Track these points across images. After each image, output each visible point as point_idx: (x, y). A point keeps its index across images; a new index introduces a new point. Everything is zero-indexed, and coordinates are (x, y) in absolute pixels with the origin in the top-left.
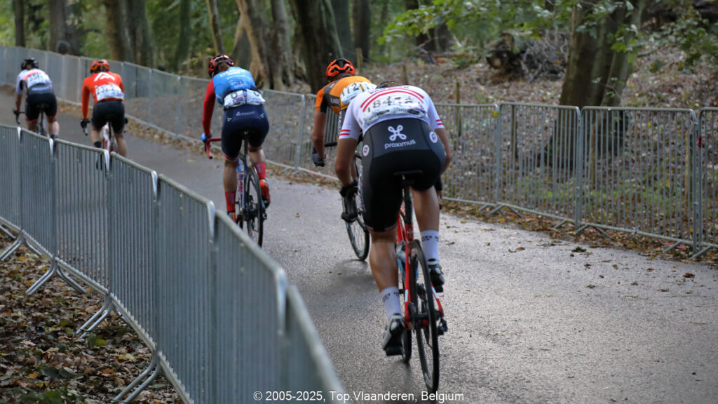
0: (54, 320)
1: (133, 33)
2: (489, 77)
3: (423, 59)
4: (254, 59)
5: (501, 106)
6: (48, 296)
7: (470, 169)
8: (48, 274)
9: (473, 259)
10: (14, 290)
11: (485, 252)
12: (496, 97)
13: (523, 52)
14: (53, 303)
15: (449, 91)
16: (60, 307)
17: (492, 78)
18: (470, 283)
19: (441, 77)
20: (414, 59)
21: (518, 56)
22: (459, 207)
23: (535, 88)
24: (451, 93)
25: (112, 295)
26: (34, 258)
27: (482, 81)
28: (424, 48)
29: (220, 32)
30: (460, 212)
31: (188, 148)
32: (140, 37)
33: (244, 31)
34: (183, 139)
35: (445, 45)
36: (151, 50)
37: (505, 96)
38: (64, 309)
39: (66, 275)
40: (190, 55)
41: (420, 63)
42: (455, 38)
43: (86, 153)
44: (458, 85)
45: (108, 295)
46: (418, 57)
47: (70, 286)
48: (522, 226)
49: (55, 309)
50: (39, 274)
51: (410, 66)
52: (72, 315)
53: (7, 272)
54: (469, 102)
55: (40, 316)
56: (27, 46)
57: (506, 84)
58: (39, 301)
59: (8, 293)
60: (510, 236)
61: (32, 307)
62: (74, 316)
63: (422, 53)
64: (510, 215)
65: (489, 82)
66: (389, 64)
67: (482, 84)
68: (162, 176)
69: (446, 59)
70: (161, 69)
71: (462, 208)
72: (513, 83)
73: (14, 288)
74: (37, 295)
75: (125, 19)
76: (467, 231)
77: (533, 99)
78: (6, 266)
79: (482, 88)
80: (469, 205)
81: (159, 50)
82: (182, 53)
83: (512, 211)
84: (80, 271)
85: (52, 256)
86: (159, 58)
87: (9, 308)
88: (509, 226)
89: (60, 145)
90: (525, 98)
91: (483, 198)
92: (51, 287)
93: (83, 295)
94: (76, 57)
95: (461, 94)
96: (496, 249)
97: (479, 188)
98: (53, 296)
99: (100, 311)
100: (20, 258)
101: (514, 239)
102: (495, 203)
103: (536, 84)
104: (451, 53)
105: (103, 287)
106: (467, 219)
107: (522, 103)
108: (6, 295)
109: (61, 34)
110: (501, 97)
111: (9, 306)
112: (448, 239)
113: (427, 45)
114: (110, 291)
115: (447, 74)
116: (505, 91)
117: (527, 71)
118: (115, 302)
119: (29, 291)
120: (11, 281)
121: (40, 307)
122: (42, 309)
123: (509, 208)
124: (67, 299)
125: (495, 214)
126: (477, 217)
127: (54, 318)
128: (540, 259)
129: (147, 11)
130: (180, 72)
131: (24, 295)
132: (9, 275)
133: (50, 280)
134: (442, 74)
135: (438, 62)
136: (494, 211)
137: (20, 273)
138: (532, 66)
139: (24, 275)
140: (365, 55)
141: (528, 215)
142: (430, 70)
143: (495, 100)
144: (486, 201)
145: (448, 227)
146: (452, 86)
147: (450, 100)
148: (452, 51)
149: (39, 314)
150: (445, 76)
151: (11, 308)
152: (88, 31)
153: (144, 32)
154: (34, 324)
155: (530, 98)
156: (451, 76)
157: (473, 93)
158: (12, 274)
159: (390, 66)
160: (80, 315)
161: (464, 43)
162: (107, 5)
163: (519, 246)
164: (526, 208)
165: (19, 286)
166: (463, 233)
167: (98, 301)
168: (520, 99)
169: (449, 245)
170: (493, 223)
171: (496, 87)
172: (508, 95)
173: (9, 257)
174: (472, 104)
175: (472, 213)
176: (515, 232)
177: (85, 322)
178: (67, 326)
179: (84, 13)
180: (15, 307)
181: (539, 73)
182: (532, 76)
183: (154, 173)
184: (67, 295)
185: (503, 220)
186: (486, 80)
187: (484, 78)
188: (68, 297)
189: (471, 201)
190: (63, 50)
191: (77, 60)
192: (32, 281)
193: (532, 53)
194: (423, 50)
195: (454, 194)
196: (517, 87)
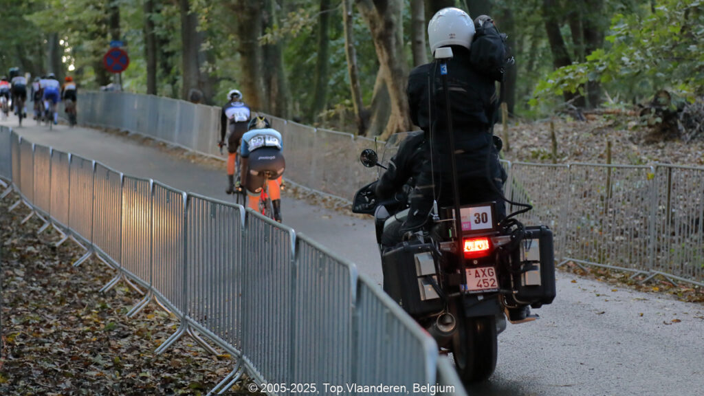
0: (183, 382)
1: (268, 82)
2: (642, 136)
3: (572, 115)
4: (393, 112)
5: (657, 168)
6: (177, 357)
7: (622, 234)
8: (178, 334)
9: (625, 330)
10: (142, 349)
11: (638, 323)
12: (651, 158)
13: (680, 110)
14: (182, 364)
15: (600, 150)
16: (190, 368)
17: (645, 137)
18: (622, 356)
19: (591, 134)
20: (563, 116)
21: (674, 115)
22: (609, 273)
23: (692, 149)
24: (602, 152)
25: (244, 357)
26: (163, 316)
27: (635, 141)
28: (574, 104)
29: (358, 83)
30: (611, 280)
31: (323, 204)
32: (275, 88)
33: (384, 83)
34: (317, 194)
35: (595, 101)
36: (286, 100)
37: (659, 157)
38: (194, 370)
39: (196, 334)
40: (326, 106)
41: (569, 119)
42: (606, 94)
43: (220, 208)
44: (610, 144)
45: (239, 357)
46: (566, 113)
47: (200, 346)
48: (677, 296)
49: (184, 370)
50: (168, 332)
51: (558, 123)
52: (202, 376)
53: (135, 329)
54: (621, 163)
55: (170, 377)
56: (158, 94)
57: (661, 144)
58: (168, 361)
59: (136, 352)
60: (665, 306)
61: (160, 368)
62: (204, 378)
63: (571, 109)
64: (665, 285)
65: (642, 141)
66: (535, 120)
67: (635, 144)
68: (301, 234)
69: (596, 116)
70: (296, 120)
71: (613, 275)
72: (669, 144)
73: (143, 347)
74: (166, 355)
75: (260, 68)
76: (618, 300)
77: (689, 161)
78: (135, 323)
79: (635, 147)
80: (619, 272)
81: (294, 101)
82: (318, 104)
83: (666, 280)
84: (211, 331)
85: (182, 315)
86: (294, 108)
87: (137, 368)
88: (664, 296)
89: (193, 198)
90: (681, 159)
91: (635, 265)
92: (181, 346)
93: (213, 356)
94: (209, 107)
95: (612, 154)
96: (650, 320)
97: (631, 253)
98: (183, 357)
99: (232, 374)
100: (149, 315)
101: (669, 311)
102: (648, 271)
103: (693, 145)
104: (602, 110)
105: (235, 349)
106: (618, 287)
107: (678, 164)
108: (135, 354)
109: (194, 83)
110: (655, 157)
111: (137, 366)
112: (598, 308)
113: (575, 101)
114: (242, 353)
115: (598, 132)
116: (659, 151)
117: (684, 130)
118: (247, 364)
119: (158, 351)
120: (139, 339)
121: (169, 368)
122: (171, 370)
123: (663, 276)
124: (197, 360)
125: (648, 283)
126: (629, 285)
127: (184, 379)
128: (697, 333)
129: (283, 59)
130: (316, 124)
131: (153, 354)
132: (137, 333)
133: (180, 339)
134: (592, 132)
135: (588, 119)
136: (647, 279)
137: (149, 331)
138: (689, 125)
139: (152, 334)
140: (510, 110)
141: (684, 285)
142: (579, 128)
143: (649, 160)
144: (638, 268)
145: (598, 295)
146: (602, 145)
147: (600, 160)
148: (602, 107)
149: (168, 375)
150: (595, 134)
151: (139, 368)
152: (221, 79)
153: (280, 82)
154: (162, 386)
155: (686, 160)
156: (601, 135)
157: (625, 153)
158: (140, 332)
159: (537, 122)
160: (210, 378)
161: (616, 99)
162: (242, 53)
163: (675, 318)
164: (681, 277)
165: (147, 345)
166: (614, 302)
167: (228, 363)
168: (676, 160)
169: (599, 314)
170: (646, 292)
171: (650, 147)
172: (663, 155)
173: (138, 315)
174: (624, 165)
175: (624, 281)
176: (670, 303)
177: (215, 385)
178: (197, 389)
179: (218, 61)
180: (143, 367)
181: (697, 134)
182: (688, 137)
183: (292, 231)
184: (197, 356)
185: (657, 289)
186: (639, 139)
187: (637, 137)
188: (198, 358)
189: (622, 268)
190: (195, 99)
191: (210, 110)
192: (161, 340)
193: (689, 112)
194: (572, 106)
195: (604, 259)
196: (673, 148)
